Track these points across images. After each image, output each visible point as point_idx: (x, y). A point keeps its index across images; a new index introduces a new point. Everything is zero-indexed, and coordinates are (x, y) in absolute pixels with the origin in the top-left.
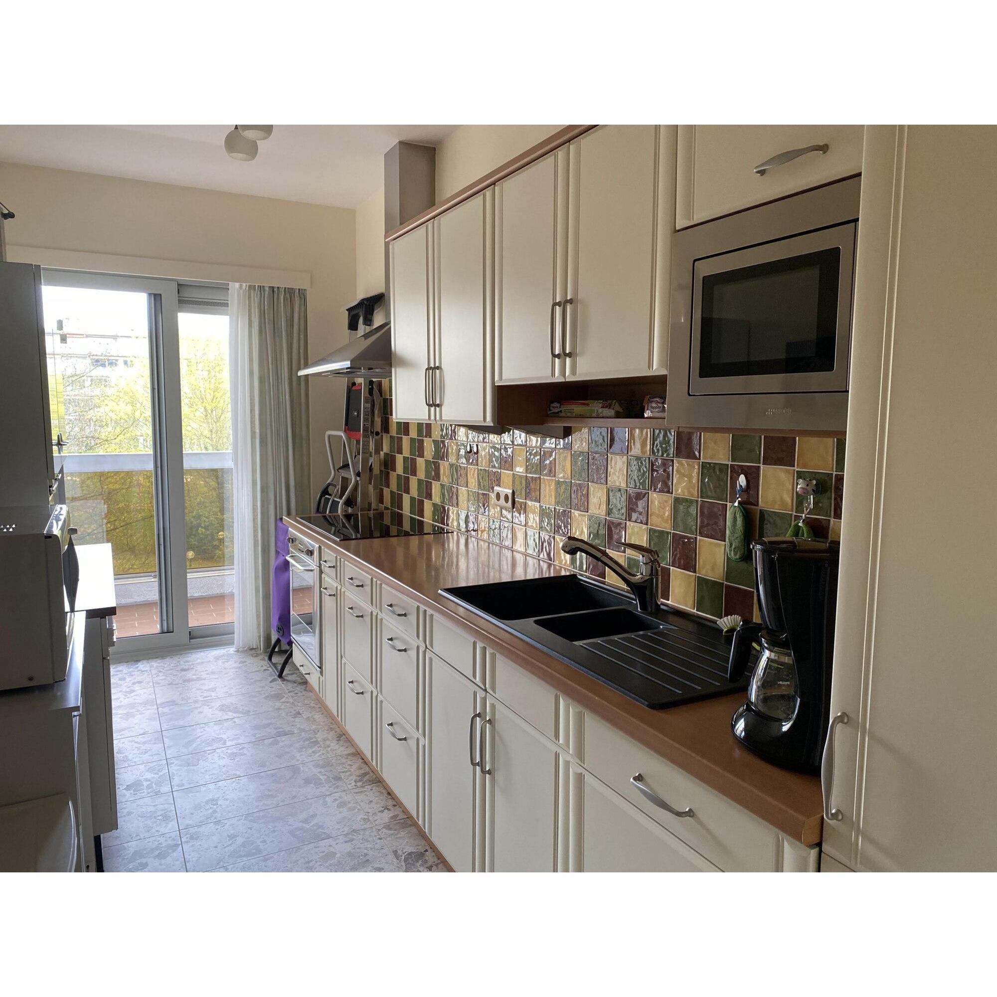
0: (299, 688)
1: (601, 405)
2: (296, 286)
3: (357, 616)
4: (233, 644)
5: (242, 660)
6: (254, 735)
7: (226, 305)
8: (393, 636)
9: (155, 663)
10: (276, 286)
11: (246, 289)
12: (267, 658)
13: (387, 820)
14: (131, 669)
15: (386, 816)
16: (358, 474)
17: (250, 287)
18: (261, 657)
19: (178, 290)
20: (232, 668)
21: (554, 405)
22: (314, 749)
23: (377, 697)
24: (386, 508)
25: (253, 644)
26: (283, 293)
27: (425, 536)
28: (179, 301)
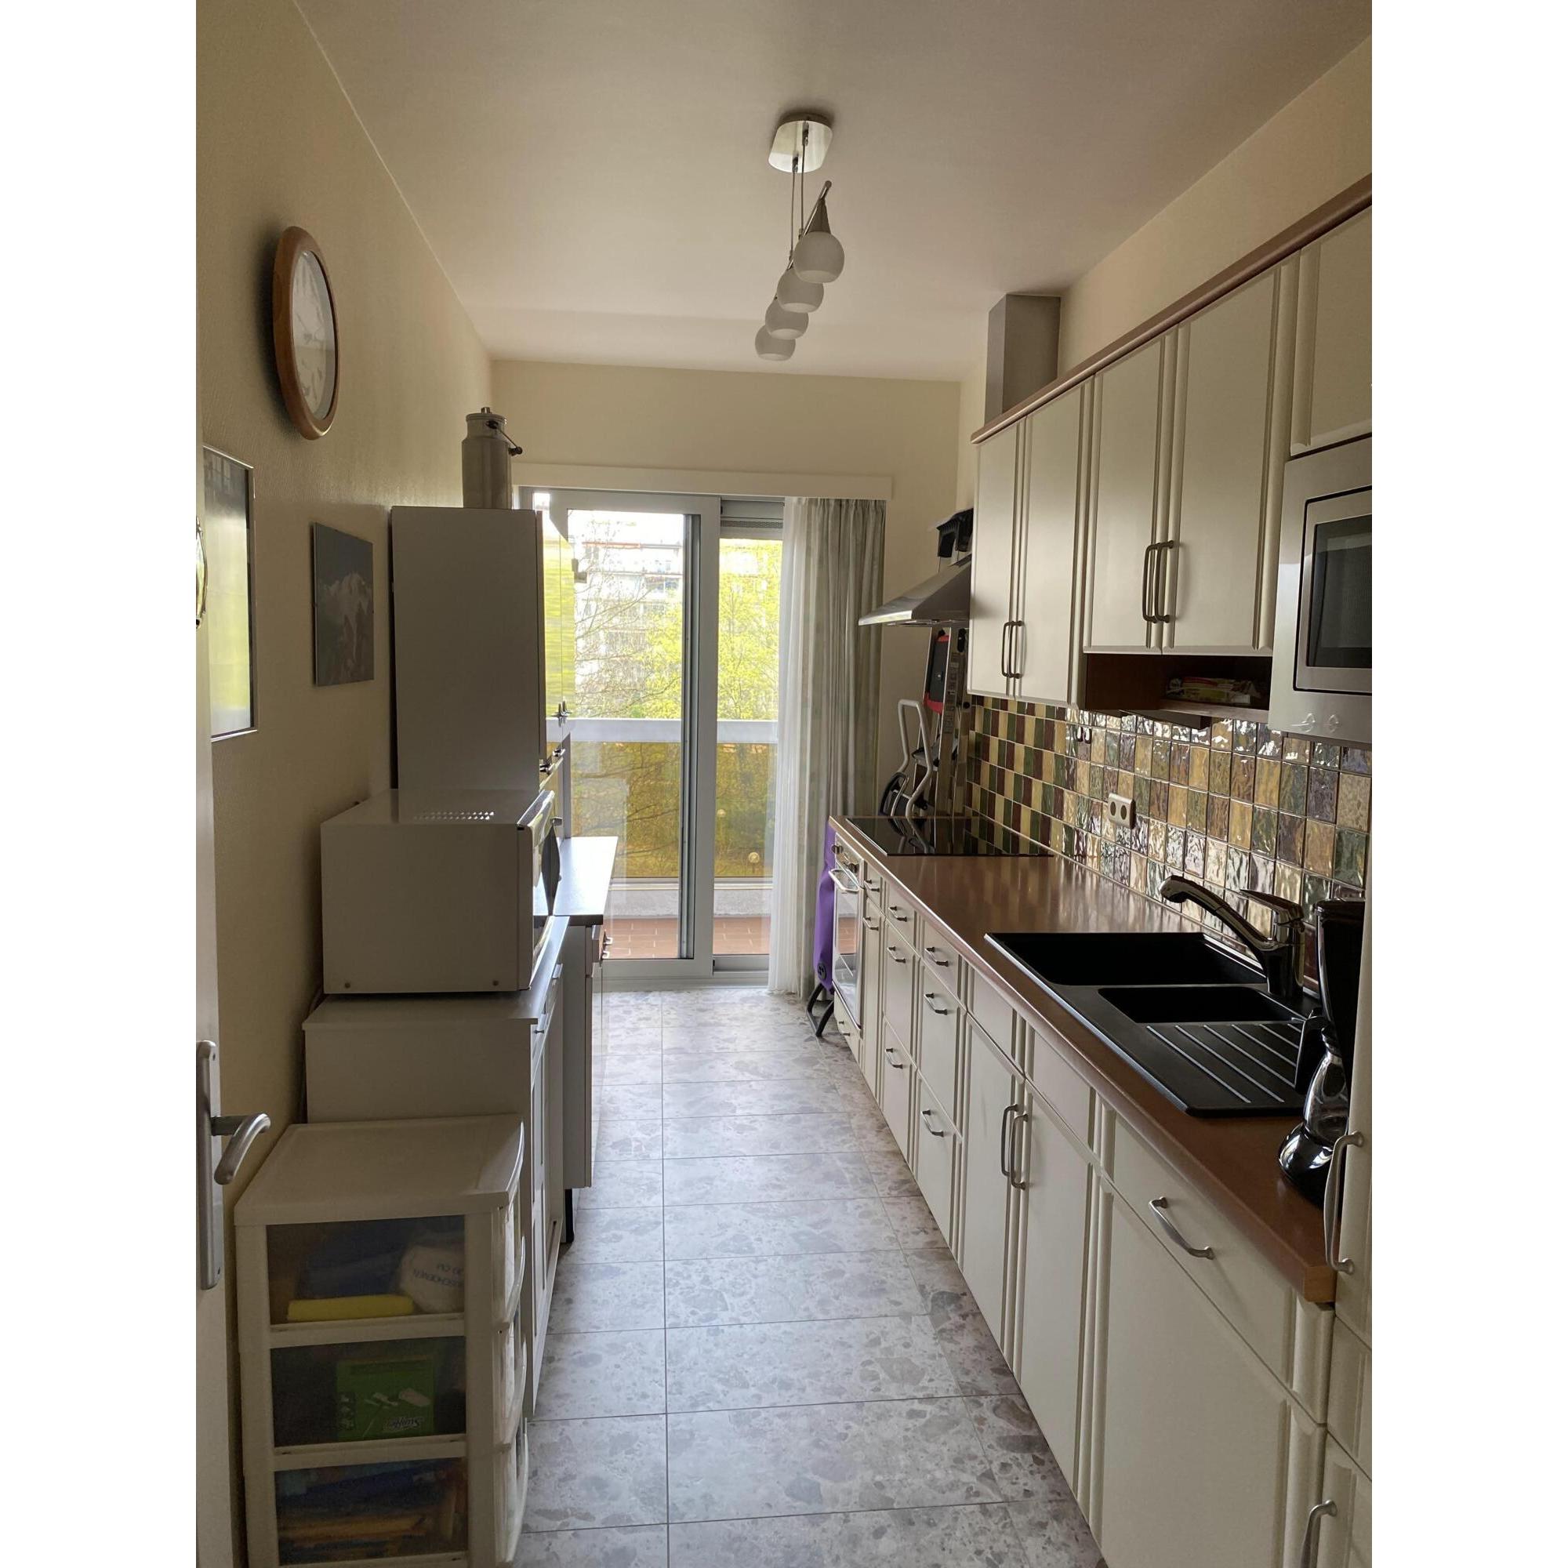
0: (841, 1055)
1: (1232, 686)
2: (871, 497)
3: (897, 960)
4: (766, 983)
5: (776, 1007)
6: (772, 1107)
7: (780, 526)
8: (935, 992)
9: (669, 997)
10: (844, 498)
11: (805, 504)
12: (806, 1008)
13: (921, 1245)
14: (640, 1001)
15: (922, 1240)
16: (936, 763)
17: (811, 501)
18: (799, 1006)
19: (722, 508)
20: (760, 1016)
21: (1174, 681)
22: (844, 1138)
23: (916, 1073)
24: (975, 814)
25: (791, 986)
26: (854, 507)
27: (1021, 858)
28: (723, 523)
